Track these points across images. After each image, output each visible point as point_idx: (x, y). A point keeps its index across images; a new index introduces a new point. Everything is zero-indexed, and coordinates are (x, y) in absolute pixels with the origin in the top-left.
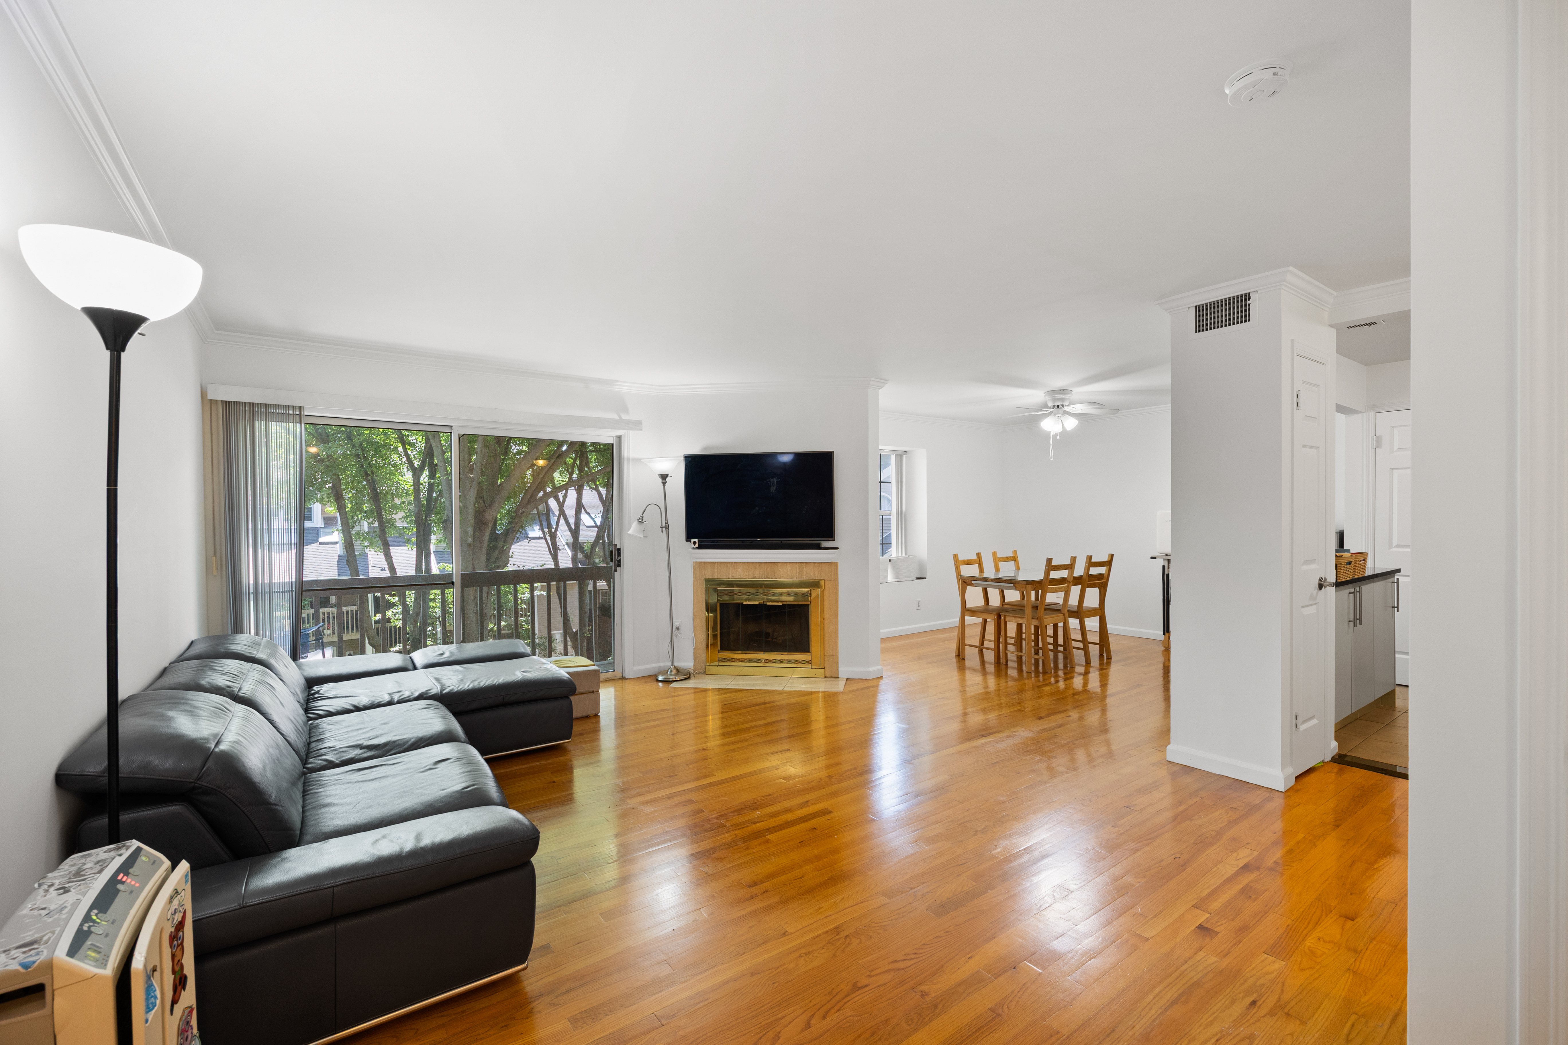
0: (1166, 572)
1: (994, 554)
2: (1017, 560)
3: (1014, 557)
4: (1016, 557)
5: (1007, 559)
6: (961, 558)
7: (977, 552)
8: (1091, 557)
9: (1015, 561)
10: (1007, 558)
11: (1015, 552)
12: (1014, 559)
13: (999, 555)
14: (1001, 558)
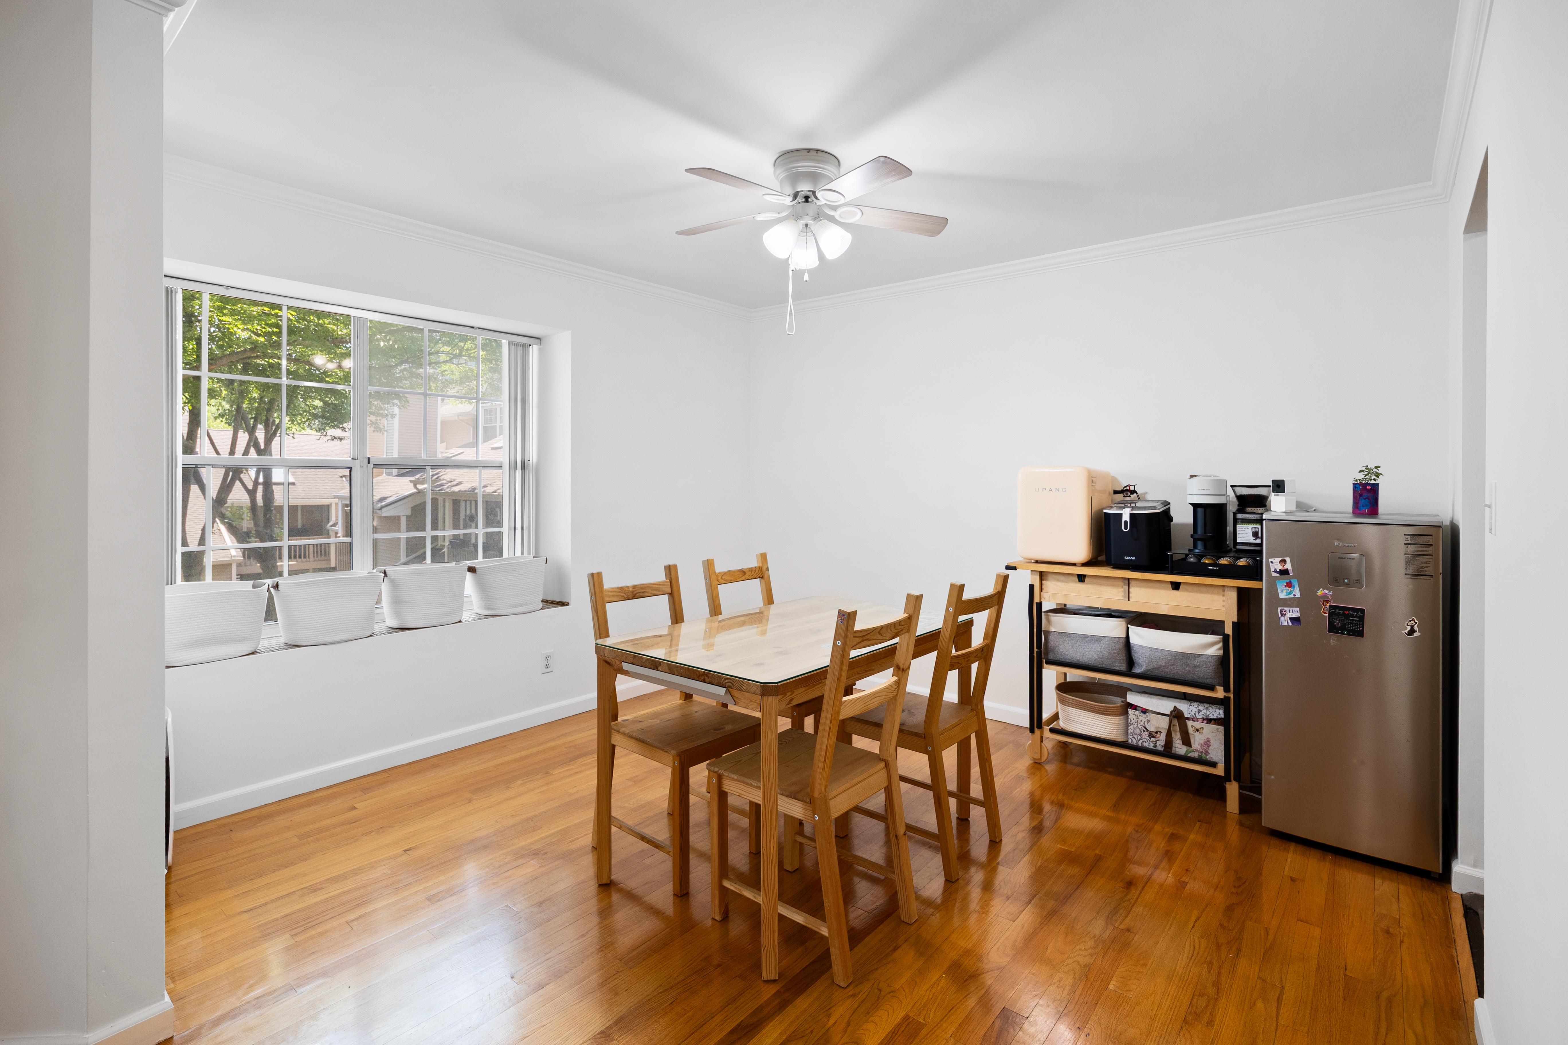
0: (1036, 600)
1: (709, 565)
2: (766, 576)
3: (760, 568)
4: (764, 568)
5: (743, 575)
6: (608, 583)
7: (667, 564)
8: (962, 587)
9: (762, 578)
10: (743, 572)
11: (764, 557)
12: (760, 573)
13: (719, 568)
14: (725, 573)
